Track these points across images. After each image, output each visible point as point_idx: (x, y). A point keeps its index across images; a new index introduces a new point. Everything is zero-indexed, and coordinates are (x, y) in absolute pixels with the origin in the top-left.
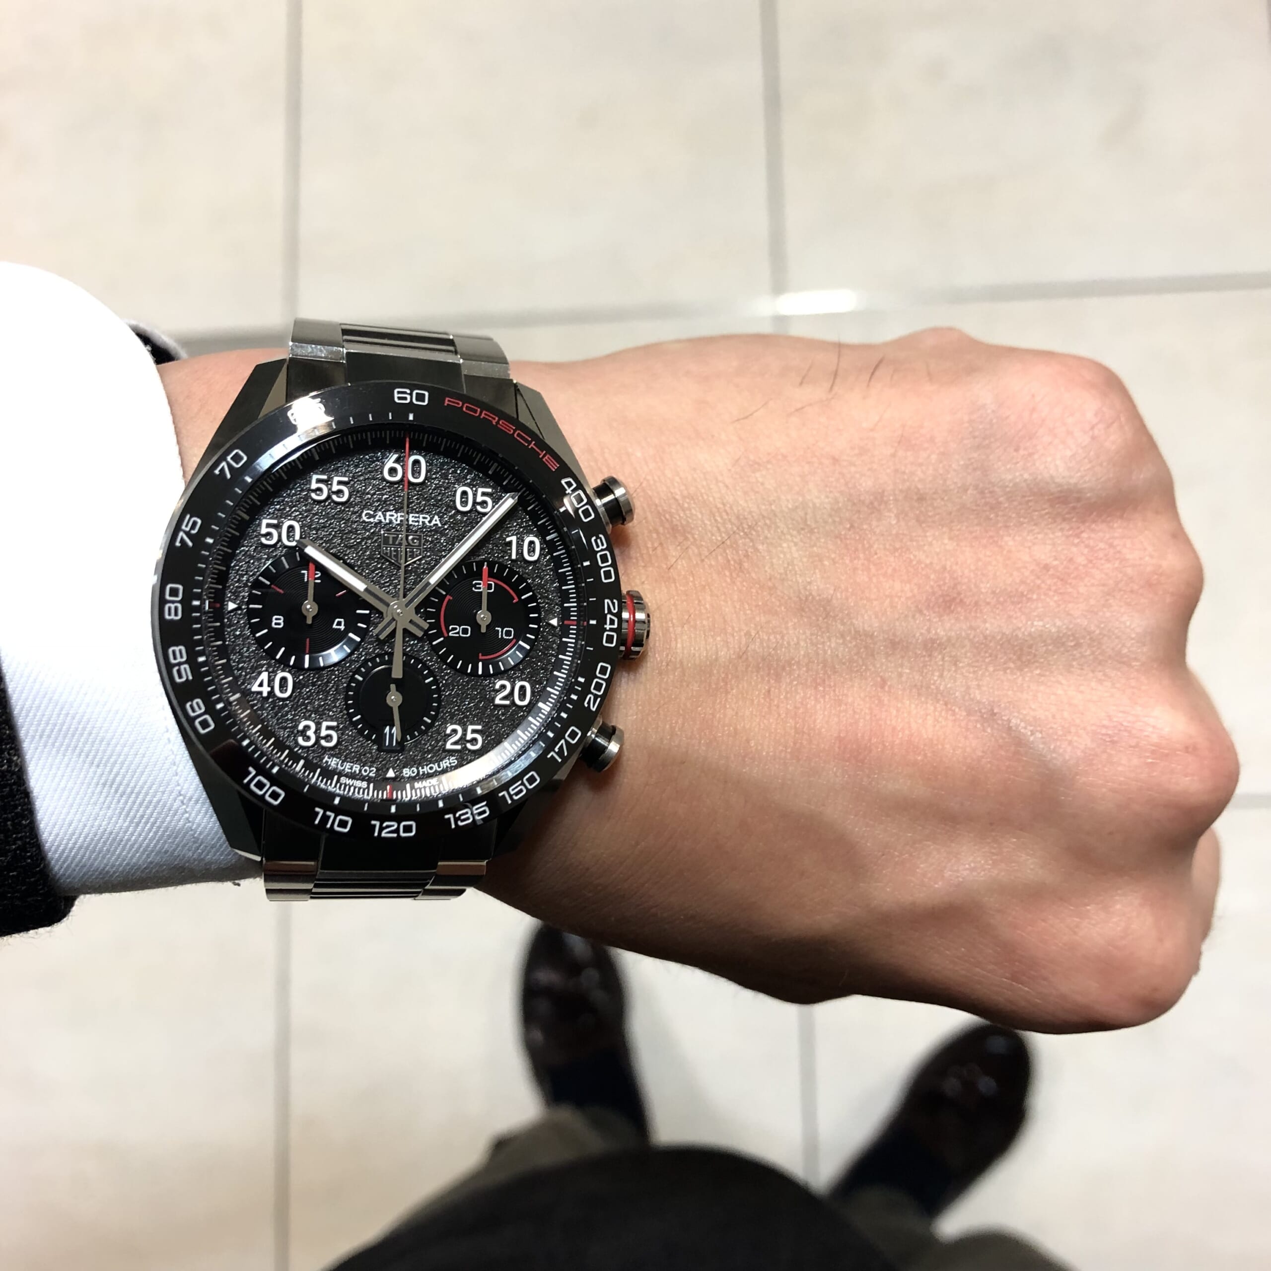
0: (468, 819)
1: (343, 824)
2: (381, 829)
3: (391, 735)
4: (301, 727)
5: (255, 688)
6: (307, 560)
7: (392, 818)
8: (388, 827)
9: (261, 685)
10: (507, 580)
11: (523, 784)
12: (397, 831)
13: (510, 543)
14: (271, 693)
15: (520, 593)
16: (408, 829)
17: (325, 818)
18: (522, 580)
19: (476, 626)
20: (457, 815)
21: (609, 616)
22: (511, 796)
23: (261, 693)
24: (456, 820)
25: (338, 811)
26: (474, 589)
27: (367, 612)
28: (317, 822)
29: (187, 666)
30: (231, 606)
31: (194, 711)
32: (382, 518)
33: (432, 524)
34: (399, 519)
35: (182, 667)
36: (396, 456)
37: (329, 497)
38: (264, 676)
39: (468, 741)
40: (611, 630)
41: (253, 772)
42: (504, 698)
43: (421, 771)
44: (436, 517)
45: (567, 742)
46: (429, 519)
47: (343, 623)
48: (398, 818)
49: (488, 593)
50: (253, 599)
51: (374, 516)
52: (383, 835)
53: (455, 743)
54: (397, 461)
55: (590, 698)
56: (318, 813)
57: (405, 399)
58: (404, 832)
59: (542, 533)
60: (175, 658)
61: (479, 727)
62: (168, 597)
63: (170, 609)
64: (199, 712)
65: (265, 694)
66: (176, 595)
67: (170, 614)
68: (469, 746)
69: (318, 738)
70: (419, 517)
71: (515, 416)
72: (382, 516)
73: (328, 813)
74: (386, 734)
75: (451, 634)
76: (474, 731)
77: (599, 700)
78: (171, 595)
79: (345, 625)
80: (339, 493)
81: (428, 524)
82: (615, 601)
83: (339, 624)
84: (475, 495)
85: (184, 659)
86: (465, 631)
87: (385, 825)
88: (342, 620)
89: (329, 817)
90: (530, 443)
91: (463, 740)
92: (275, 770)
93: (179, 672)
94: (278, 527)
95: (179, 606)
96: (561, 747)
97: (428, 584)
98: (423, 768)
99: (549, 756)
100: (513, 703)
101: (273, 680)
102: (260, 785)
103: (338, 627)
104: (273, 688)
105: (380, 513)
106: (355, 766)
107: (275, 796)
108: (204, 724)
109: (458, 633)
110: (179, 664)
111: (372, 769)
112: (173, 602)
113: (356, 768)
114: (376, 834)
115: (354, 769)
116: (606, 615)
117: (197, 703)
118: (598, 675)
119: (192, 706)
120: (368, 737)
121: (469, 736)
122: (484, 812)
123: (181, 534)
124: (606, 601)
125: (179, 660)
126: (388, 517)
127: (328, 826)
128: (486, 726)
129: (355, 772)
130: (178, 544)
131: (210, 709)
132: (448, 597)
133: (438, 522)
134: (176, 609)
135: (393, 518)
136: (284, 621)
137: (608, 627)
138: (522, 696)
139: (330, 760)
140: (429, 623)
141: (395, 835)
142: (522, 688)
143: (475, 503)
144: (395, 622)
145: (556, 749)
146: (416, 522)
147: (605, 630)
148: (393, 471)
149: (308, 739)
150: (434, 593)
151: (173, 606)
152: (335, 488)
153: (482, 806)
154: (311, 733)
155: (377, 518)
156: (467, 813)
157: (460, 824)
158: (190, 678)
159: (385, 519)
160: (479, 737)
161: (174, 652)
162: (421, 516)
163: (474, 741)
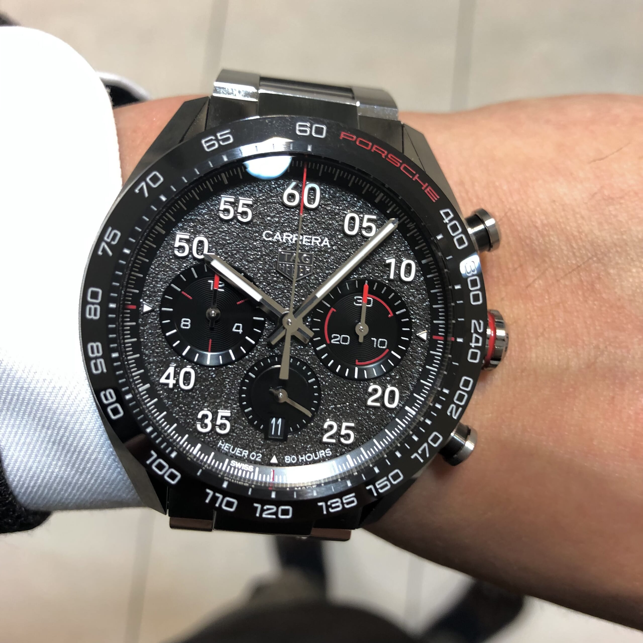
0: (338, 507)
1: (229, 504)
2: (262, 511)
3: (277, 426)
4: (200, 416)
5: (163, 380)
6: (214, 272)
7: (272, 502)
8: (268, 509)
9: (168, 378)
10: (384, 297)
11: (388, 480)
12: (276, 513)
13: (389, 265)
14: (176, 385)
15: (394, 309)
16: (285, 512)
17: (215, 499)
18: (397, 297)
19: (355, 337)
20: (329, 503)
21: (475, 335)
22: (376, 490)
23: (167, 385)
24: (328, 507)
25: (225, 493)
26: (355, 303)
27: (262, 319)
28: (207, 501)
29: (102, 360)
30: (146, 308)
31: (107, 399)
32: (280, 238)
33: (322, 245)
34: (295, 239)
35: (98, 361)
36: (294, 184)
37: (235, 217)
38: (171, 370)
39: (343, 436)
40: (476, 348)
41: (155, 455)
42: (376, 401)
43: (300, 458)
44: (326, 239)
45: (429, 445)
46: (320, 240)
47: (241, 328)
48: (277, 503)
49: (367, 308)
50: (164, 303)
51: (273, 236)
52: (264, 516)
53: (331, 437)
54: (295, 188)
55: (453, 408)
56: (208, 494)
57: (305, 131)
58: (282, 514)
59: (418, 257)
60: (93, 353)
61: (352, 425)
62: (89, 299)
63: (90, 309)
64: (111, 401)
65: (171, 386)
66: (96, 298)
67: (90, 314)
68: (342, 440)
69: (214, 426)
70: (311, 239)
71: (402, 152)
72: (279, 236)
73: (217, 495)
74: (273, 424)
75: (333, 341)
76: (348, 428)
77: (460, 409)
78: (92, 297)
79: (243, 329)
80: (244, 214)
81: (319, 245)
82: (481, 322)
83: (238, 328)
84: (361, 220)
85: (101, 354)
86: (345, 340)
87: (265, 508)
88: (241, 325)
89: (218, 498)
90: (414, 175)
91: (338, 435)
92: (173, 455)
93: (96, 365)
94: (189, 241)
95: (98, 307)
96: (424, 450)
97: (316, 297)
98: (302, 456)
99: (413, 457)
100: (383, 405)
101: (179, 374)
102: (160, 467)
103: (237, 331)
104: (178, 381)
105: (278, 234)
106: (244, 451)
107: (173, 476)
108: (115, 411)
109: (339, 341)
110: (96, 358)
111: (258, 455)
112: (93, 304)
113: (245, 453)
114: (258, 515)
115: (243, 453)
116: (472, 334)
117: (110, 393)
118: (461, 387)
119: (105, 396)
120: (257, 427)
121: (343, 432)
122: (353, 502)
123: (103, 244)
124: (473, 321)
125: (96, 354)
126: (285, 237)
127: (217, 505)
128: (359, 423)
129: (244, 456)
130: (100, 253)
131: (120, 399)
132: (333, 310)
133: (328, 244)
134: (96, 310)
135: (289, 238)
136: (191, 324)
137: (473, 345)
138: (392, 399)
139: (223, 445)
140: (314, 331)
141: (274, 517)
142: (392, 393)
143: (361, 228)
144: (285, 330)
145: (420, 452)
146: (308, 242)
147: (471, 347)
148: (291, 197)
149: (206, 426)
150: (320, 305)
151: (93, 307)
152: (240, 210)
153: (351, 497)
154: (208, 421)
155: (275, 237)
156: (337, 502)
157: (331, 510)
158: (105, 370)
159: (282, 239)
160: (350, 432)
161: (92, 347)
162: (313, 237)
163: (347, 436)
